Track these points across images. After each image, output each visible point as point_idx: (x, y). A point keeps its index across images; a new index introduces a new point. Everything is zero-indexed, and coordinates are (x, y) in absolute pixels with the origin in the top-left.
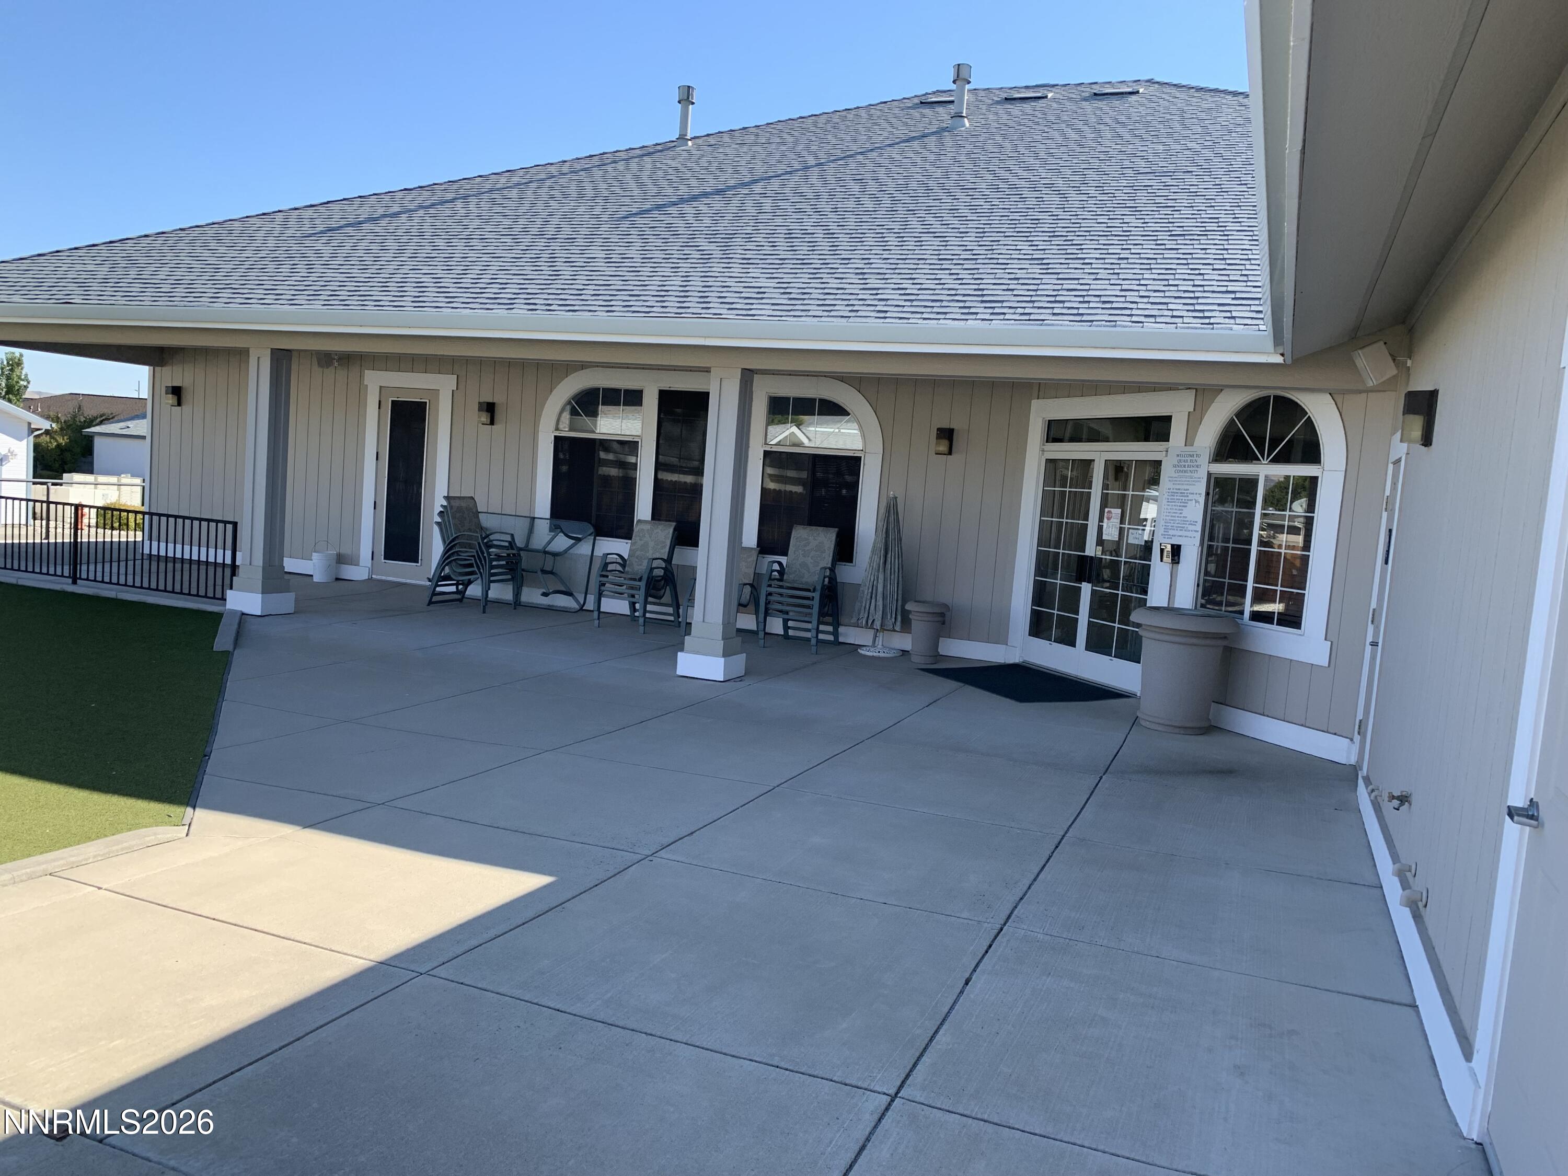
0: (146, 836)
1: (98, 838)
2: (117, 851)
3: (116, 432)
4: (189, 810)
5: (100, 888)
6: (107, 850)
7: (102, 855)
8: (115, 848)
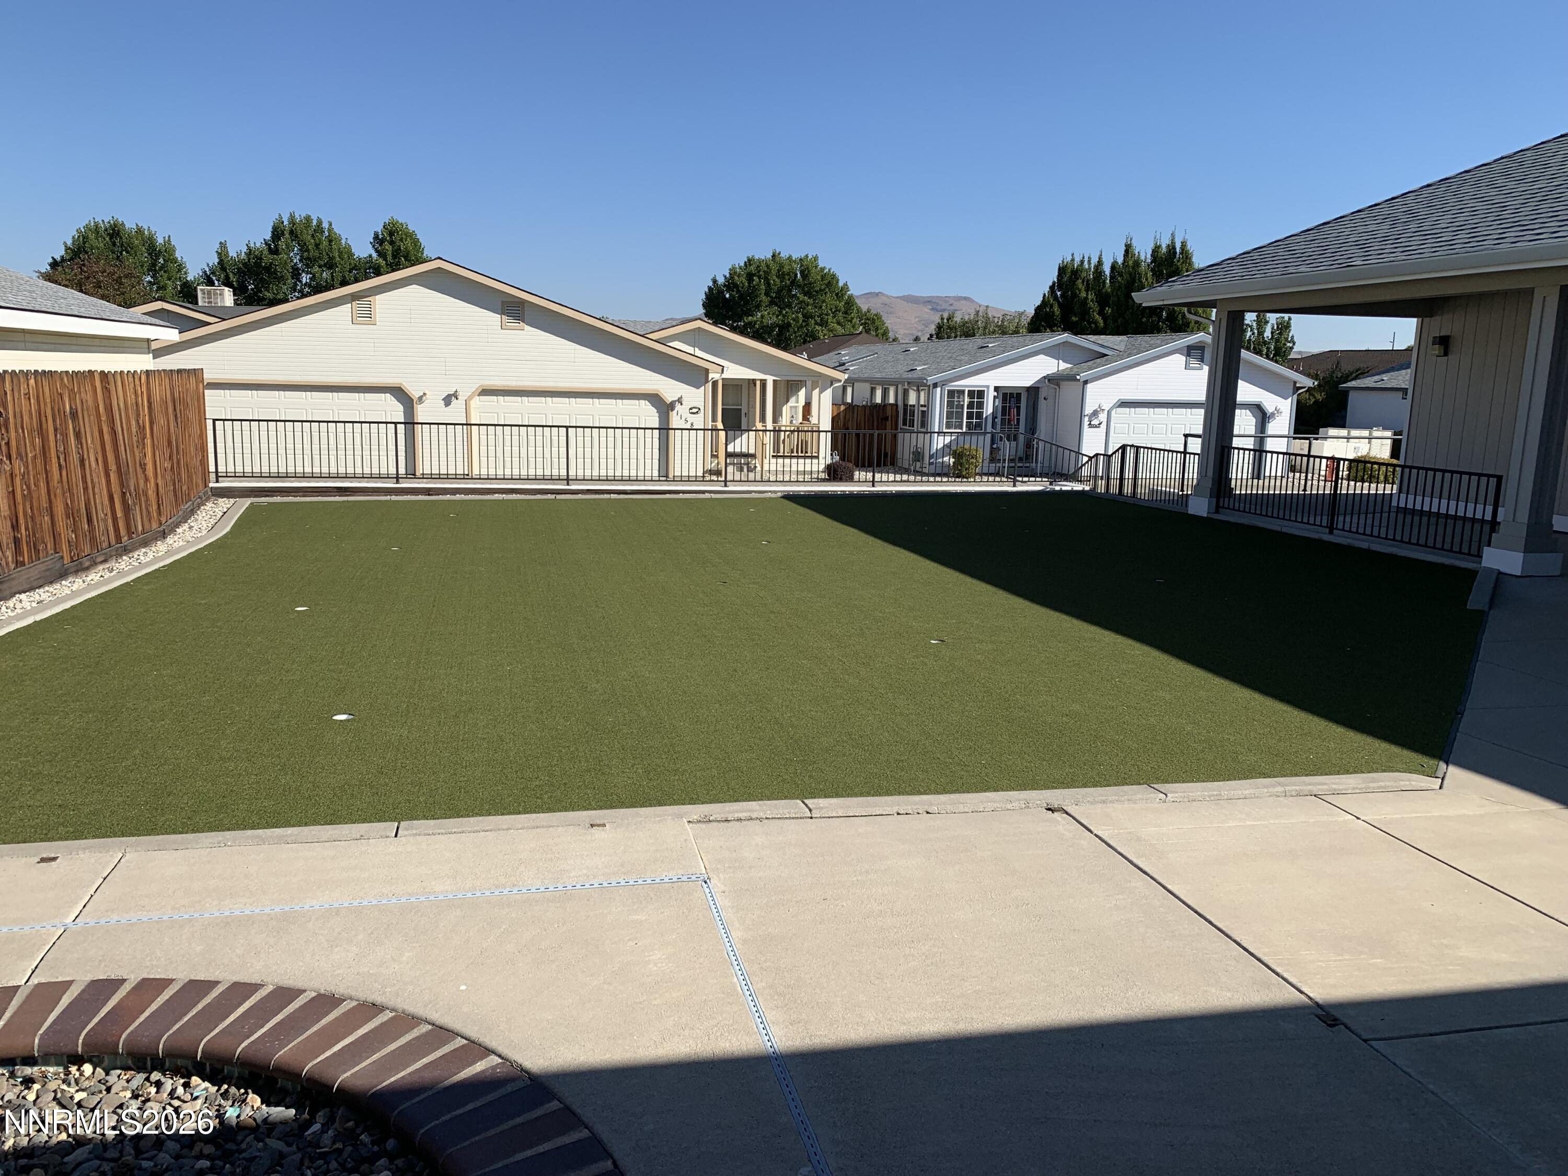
0: (1400, 780)
1: (1356, 772)
2: (1374, 788)
3: (1370, 386)
4: (1442, 765)
5: (1358, 818)
6: (1363, 786)
7: (1360, 789)
8: (1372, 785)
